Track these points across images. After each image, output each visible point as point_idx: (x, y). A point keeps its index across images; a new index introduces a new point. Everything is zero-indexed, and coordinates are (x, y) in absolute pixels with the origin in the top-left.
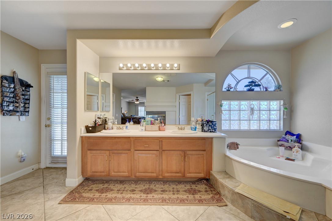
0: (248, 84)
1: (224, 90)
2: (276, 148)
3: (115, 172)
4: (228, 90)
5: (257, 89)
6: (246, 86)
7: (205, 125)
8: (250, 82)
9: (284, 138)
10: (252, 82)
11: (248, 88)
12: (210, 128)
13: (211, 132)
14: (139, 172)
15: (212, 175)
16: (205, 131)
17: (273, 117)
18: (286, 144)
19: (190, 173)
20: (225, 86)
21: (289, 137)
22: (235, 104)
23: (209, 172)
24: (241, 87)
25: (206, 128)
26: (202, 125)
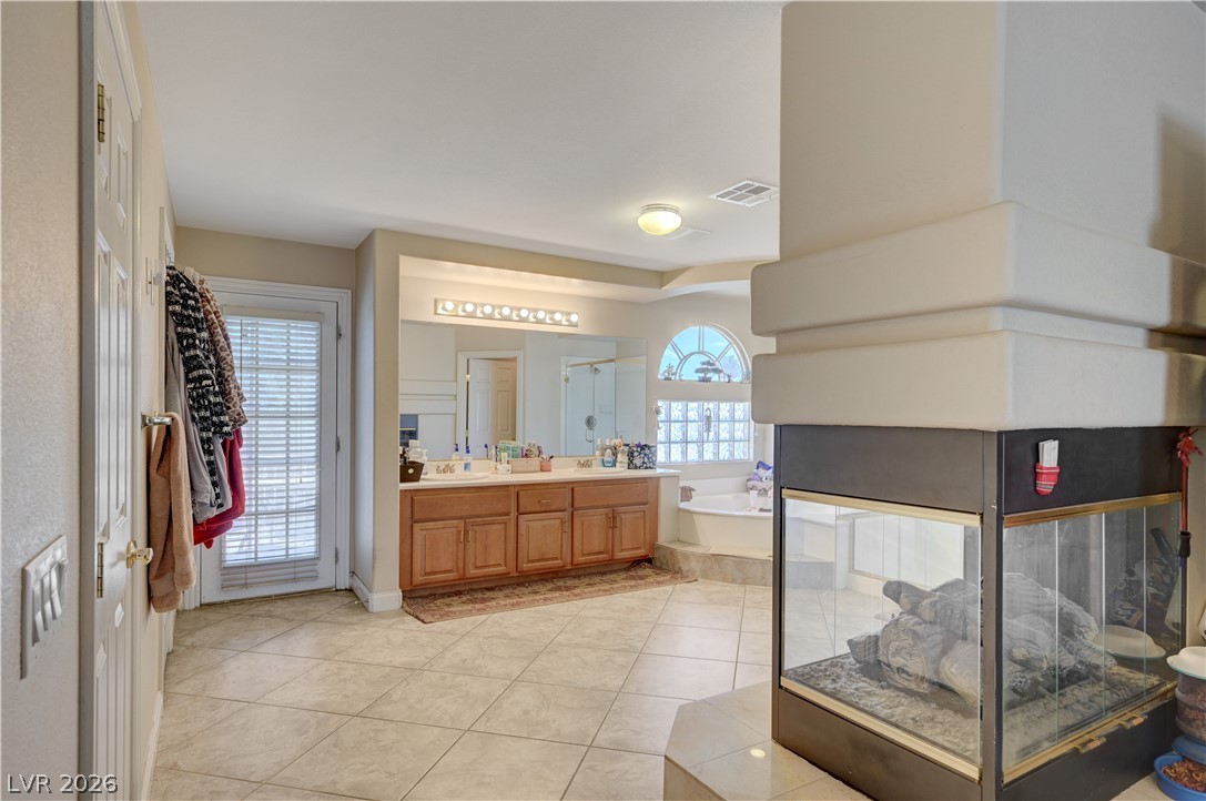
0: (700, 366)
1: (660, 377)
2: (746, 494)
3: (477, 568)
4: (668, 379)
5: (715, 377)
6: (698, 371)
7: (636, 454)
8: (703, 364)
9: (756, 474)
10: (708, 363)
11: (702, 375)
12: (646, 460)
13: (646, 468)
14: (529, 561)
15: (660, 547)
16: (636, 468)
17: (739, 434)
18: (760, 485)
19: (622, 550)
20: (663, 368)
21: (762, 472)
22: (677, 409)
23: (654, 544)
24: (689, 373)
25: (638, 461)
26: (631, 455)
